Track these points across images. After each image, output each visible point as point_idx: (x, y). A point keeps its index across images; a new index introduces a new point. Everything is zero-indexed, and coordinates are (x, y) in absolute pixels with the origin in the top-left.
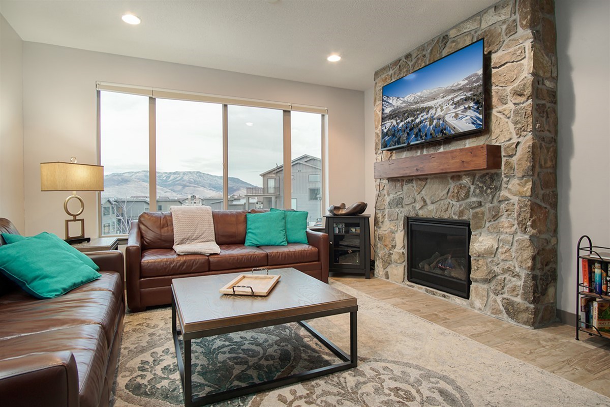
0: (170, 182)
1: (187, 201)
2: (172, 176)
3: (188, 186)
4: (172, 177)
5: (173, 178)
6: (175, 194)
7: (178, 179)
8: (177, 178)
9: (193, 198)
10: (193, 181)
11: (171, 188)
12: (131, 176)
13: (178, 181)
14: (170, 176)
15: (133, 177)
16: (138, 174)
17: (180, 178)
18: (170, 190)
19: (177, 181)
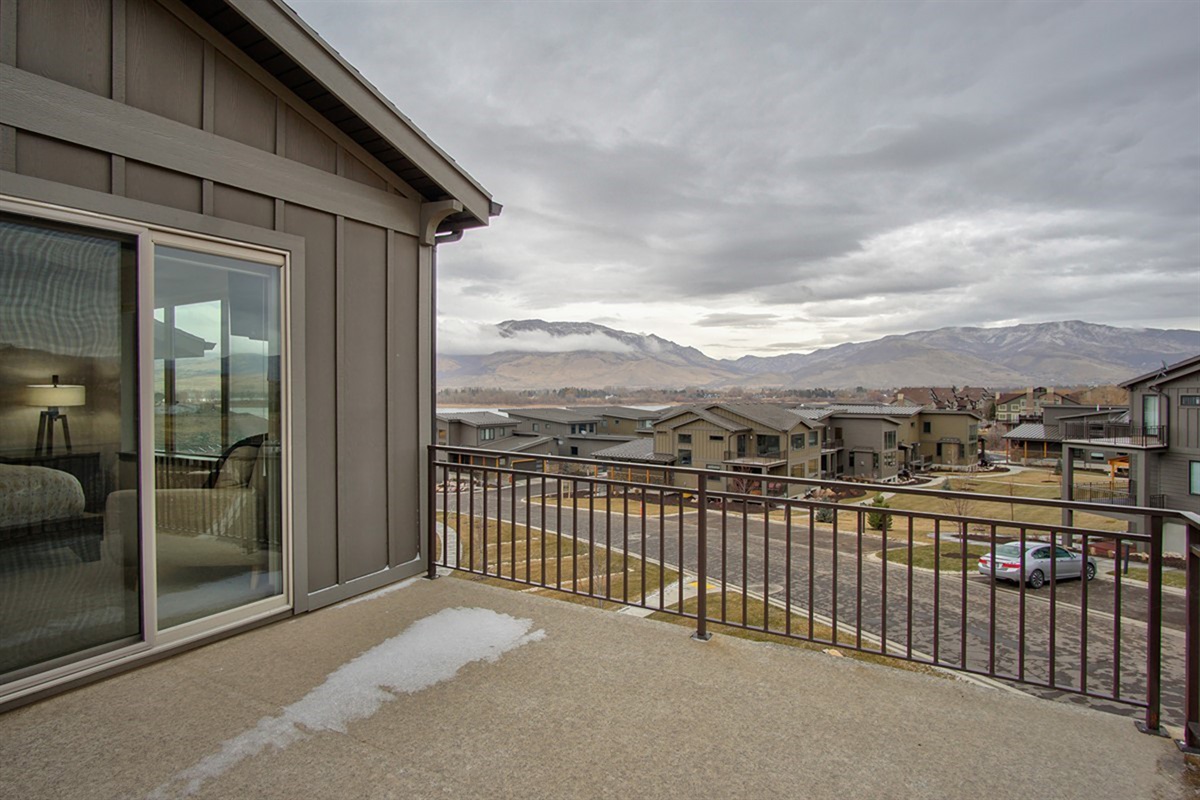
0: (1005, 349)
1: (1022, 400)
2: (1010, 335)
3: (1049, 357)
4: (1009, 338)
5: (1013, 338)
6: (1016, 375)
7: (1024, 341)
8: (1021, 338)
9: (1038, 394)
10: (1063, 344)
11: (1006, 360)
12: (920, 341)
13: (1025, 344)
14: (1005, 335)
15: (925, 340)
16: (934, 336)
17: (1028, 338)
18: (1004, 365)
19: (1020, 346)
